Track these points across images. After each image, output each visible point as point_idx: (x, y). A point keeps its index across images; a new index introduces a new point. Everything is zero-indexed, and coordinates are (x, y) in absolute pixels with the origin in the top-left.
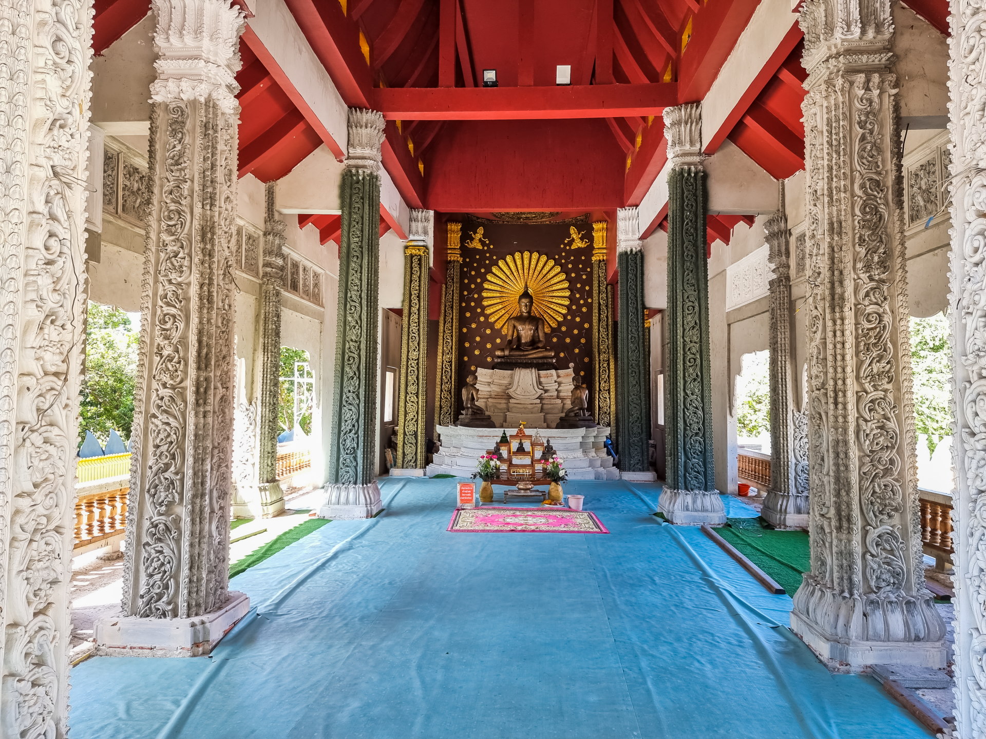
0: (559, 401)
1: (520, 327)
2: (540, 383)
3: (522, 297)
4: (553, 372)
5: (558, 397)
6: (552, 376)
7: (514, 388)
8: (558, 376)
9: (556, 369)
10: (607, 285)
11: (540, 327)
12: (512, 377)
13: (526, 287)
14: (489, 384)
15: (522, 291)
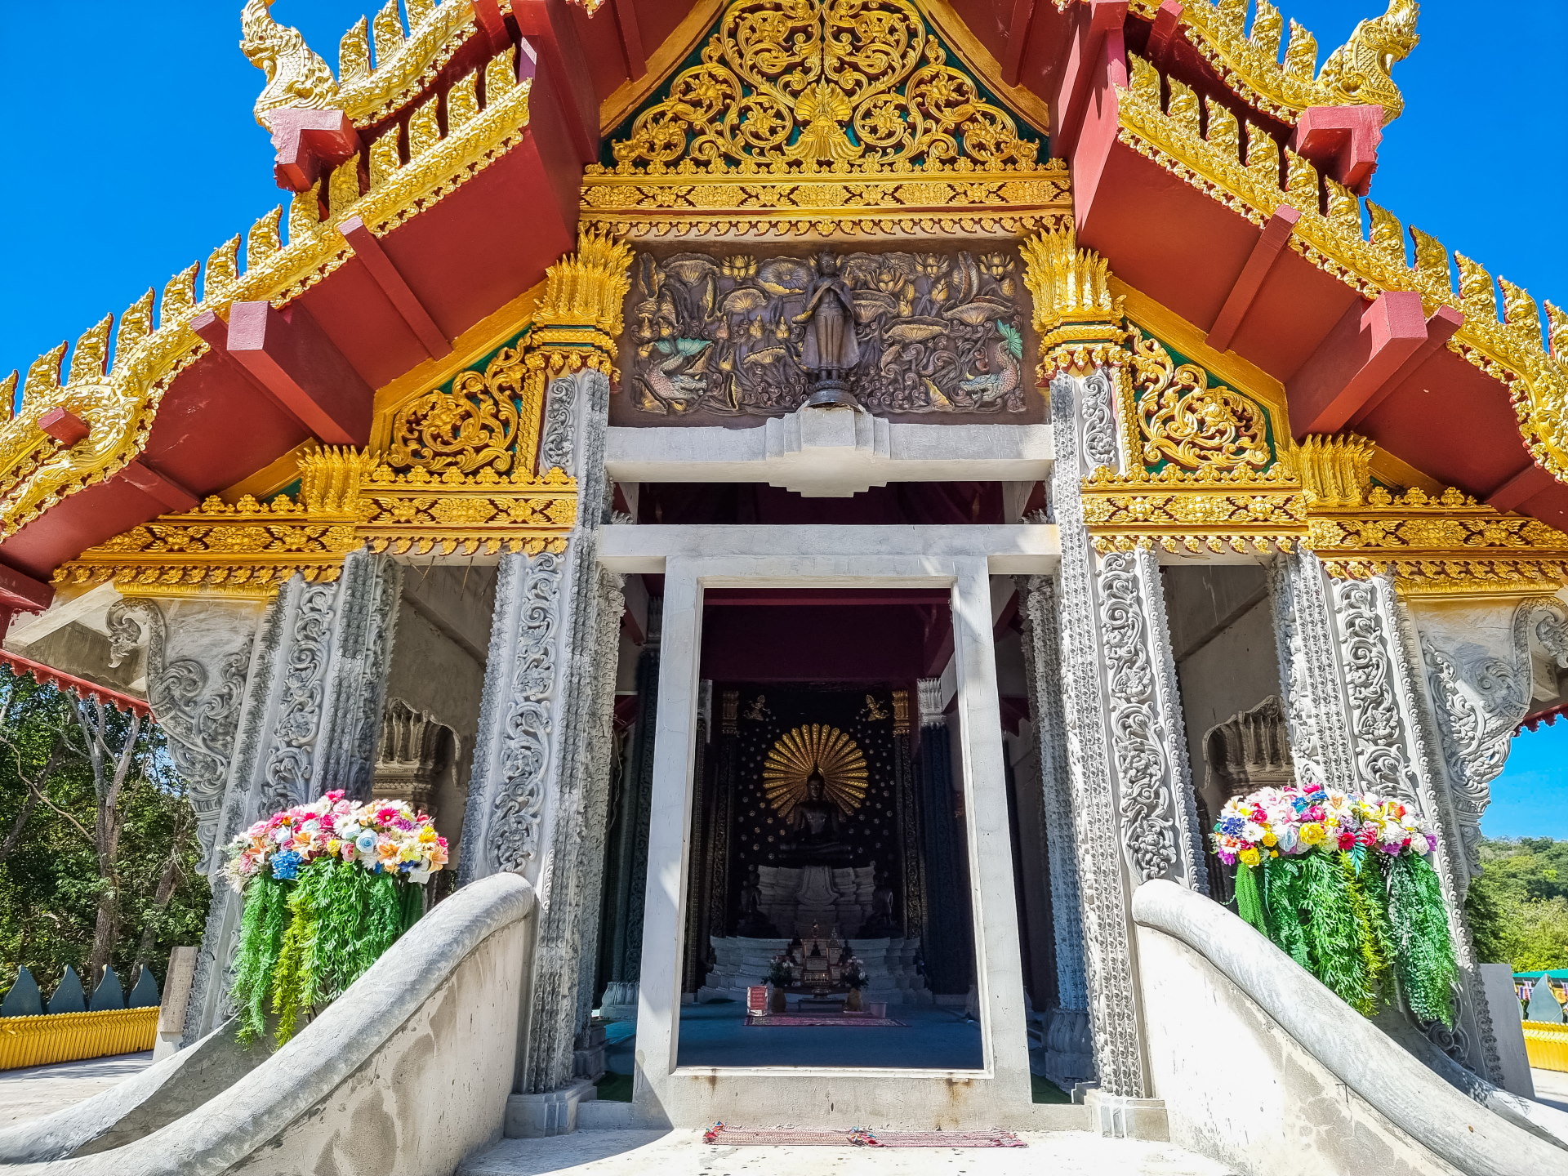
0: (858, 907)
1: (809, 816)
2: (834, 884)
3: (810, 778)
4: (851, 870)
5: (857, 902)
6: (849, 875)
7: (803, 890)
8: (857, 876)
9: (854, 867)
10: (912, 764)
11: (833, 815)
12: (800, 878)
13: (816, 766)
14: (772, 886)
15: (811, 771)
